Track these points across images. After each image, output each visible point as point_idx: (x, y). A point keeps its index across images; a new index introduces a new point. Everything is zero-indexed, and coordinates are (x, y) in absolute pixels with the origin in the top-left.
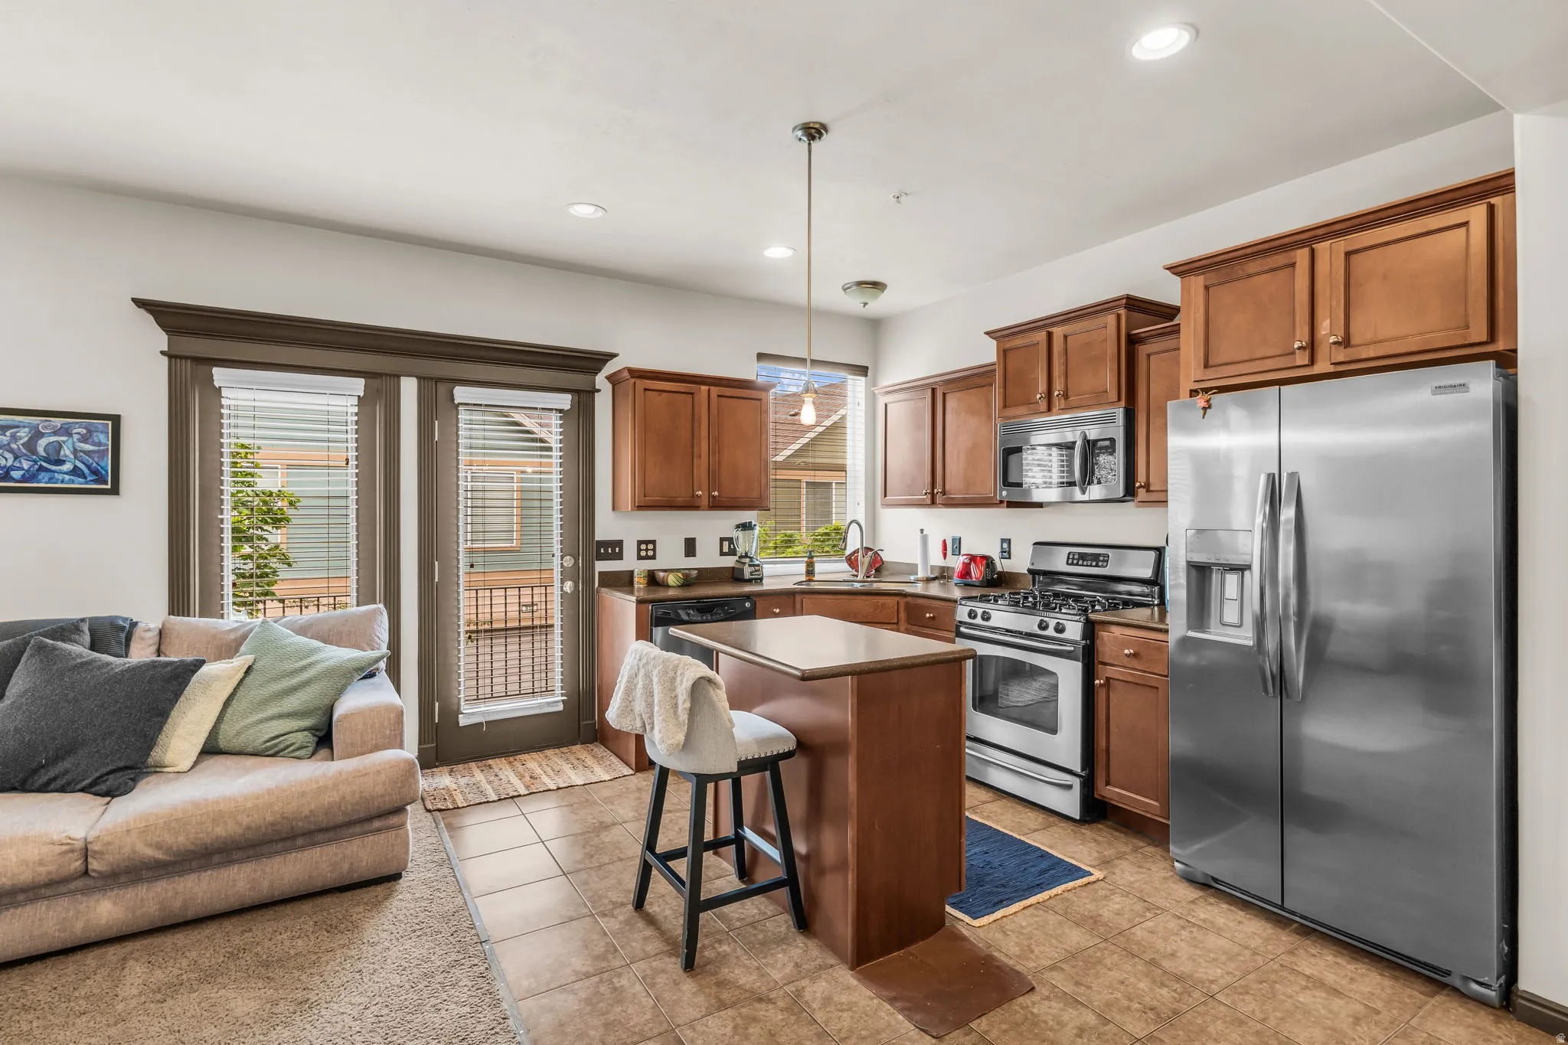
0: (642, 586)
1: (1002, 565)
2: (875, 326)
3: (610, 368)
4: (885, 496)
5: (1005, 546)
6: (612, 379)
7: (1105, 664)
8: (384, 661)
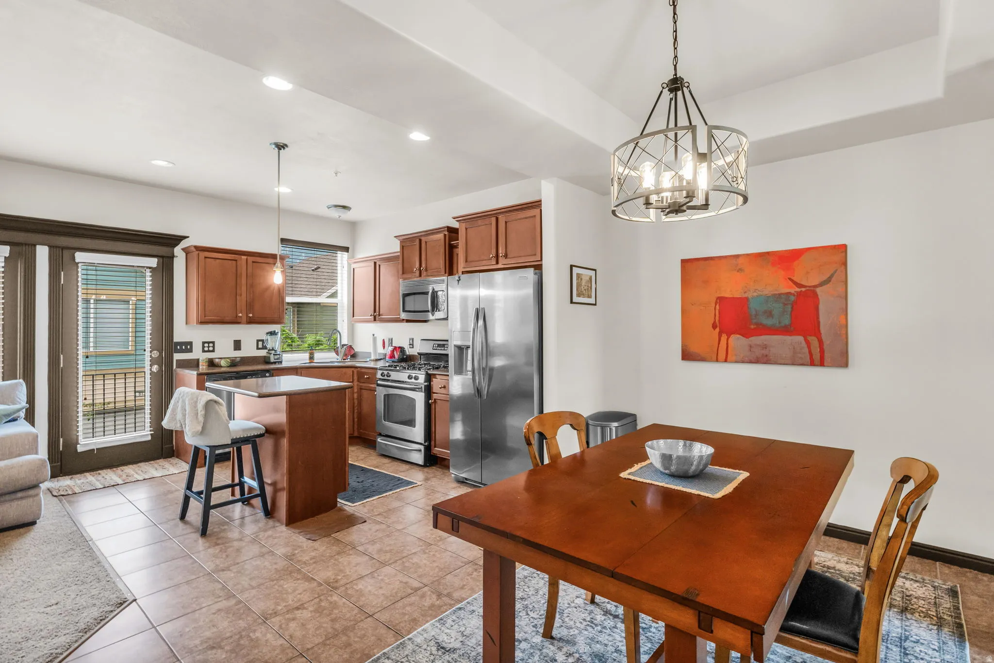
0: (204, 367)
1: (409, 351)
2: (353, 226)
3: (184, 244)
4: (353, 316)
5: (411, 342)
6: (186, 250)
7: (435, 393)
8: (23, 412)
